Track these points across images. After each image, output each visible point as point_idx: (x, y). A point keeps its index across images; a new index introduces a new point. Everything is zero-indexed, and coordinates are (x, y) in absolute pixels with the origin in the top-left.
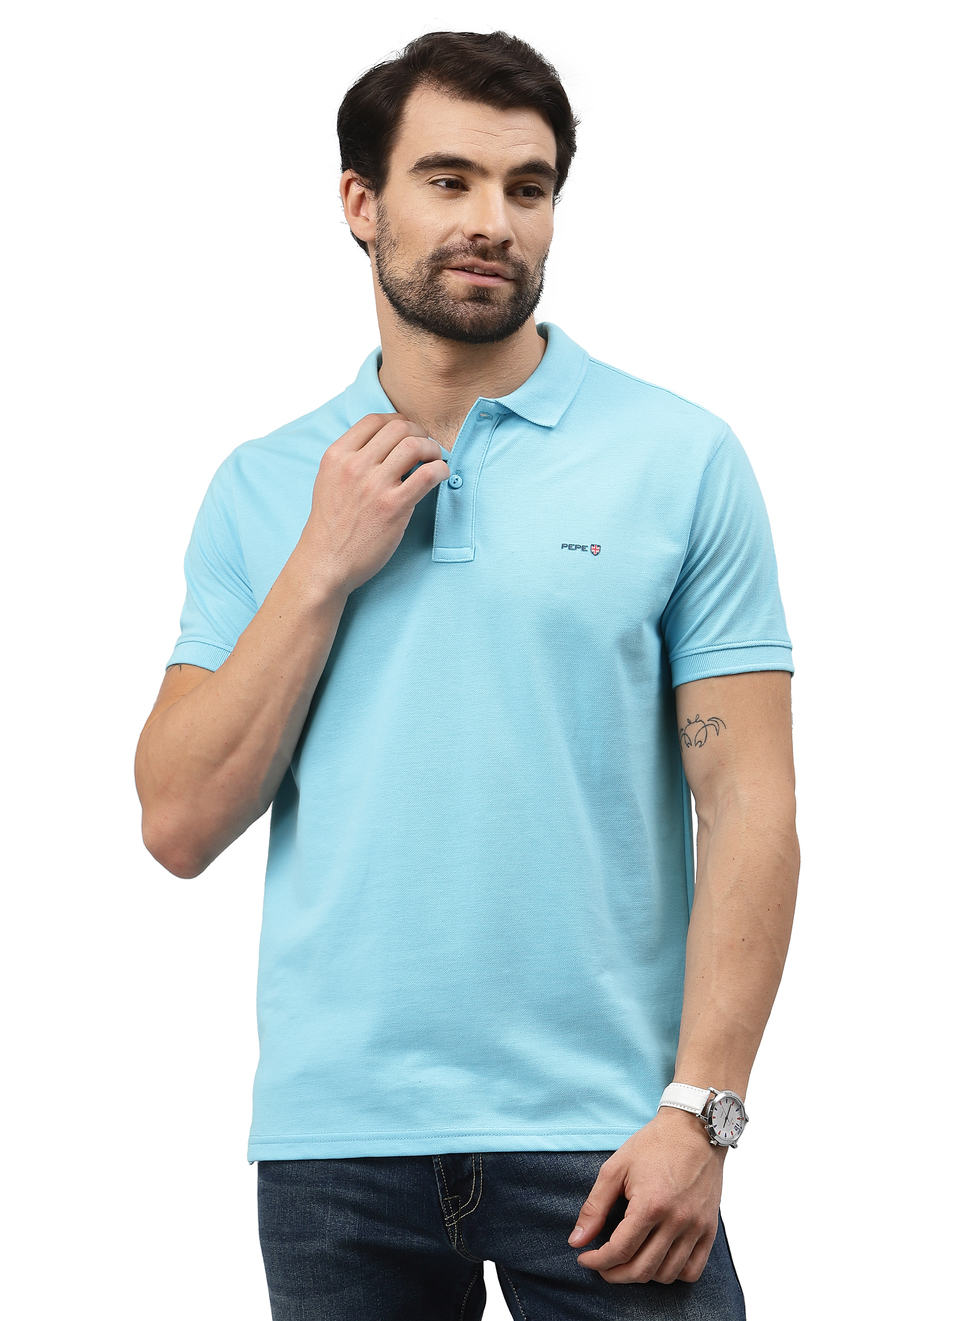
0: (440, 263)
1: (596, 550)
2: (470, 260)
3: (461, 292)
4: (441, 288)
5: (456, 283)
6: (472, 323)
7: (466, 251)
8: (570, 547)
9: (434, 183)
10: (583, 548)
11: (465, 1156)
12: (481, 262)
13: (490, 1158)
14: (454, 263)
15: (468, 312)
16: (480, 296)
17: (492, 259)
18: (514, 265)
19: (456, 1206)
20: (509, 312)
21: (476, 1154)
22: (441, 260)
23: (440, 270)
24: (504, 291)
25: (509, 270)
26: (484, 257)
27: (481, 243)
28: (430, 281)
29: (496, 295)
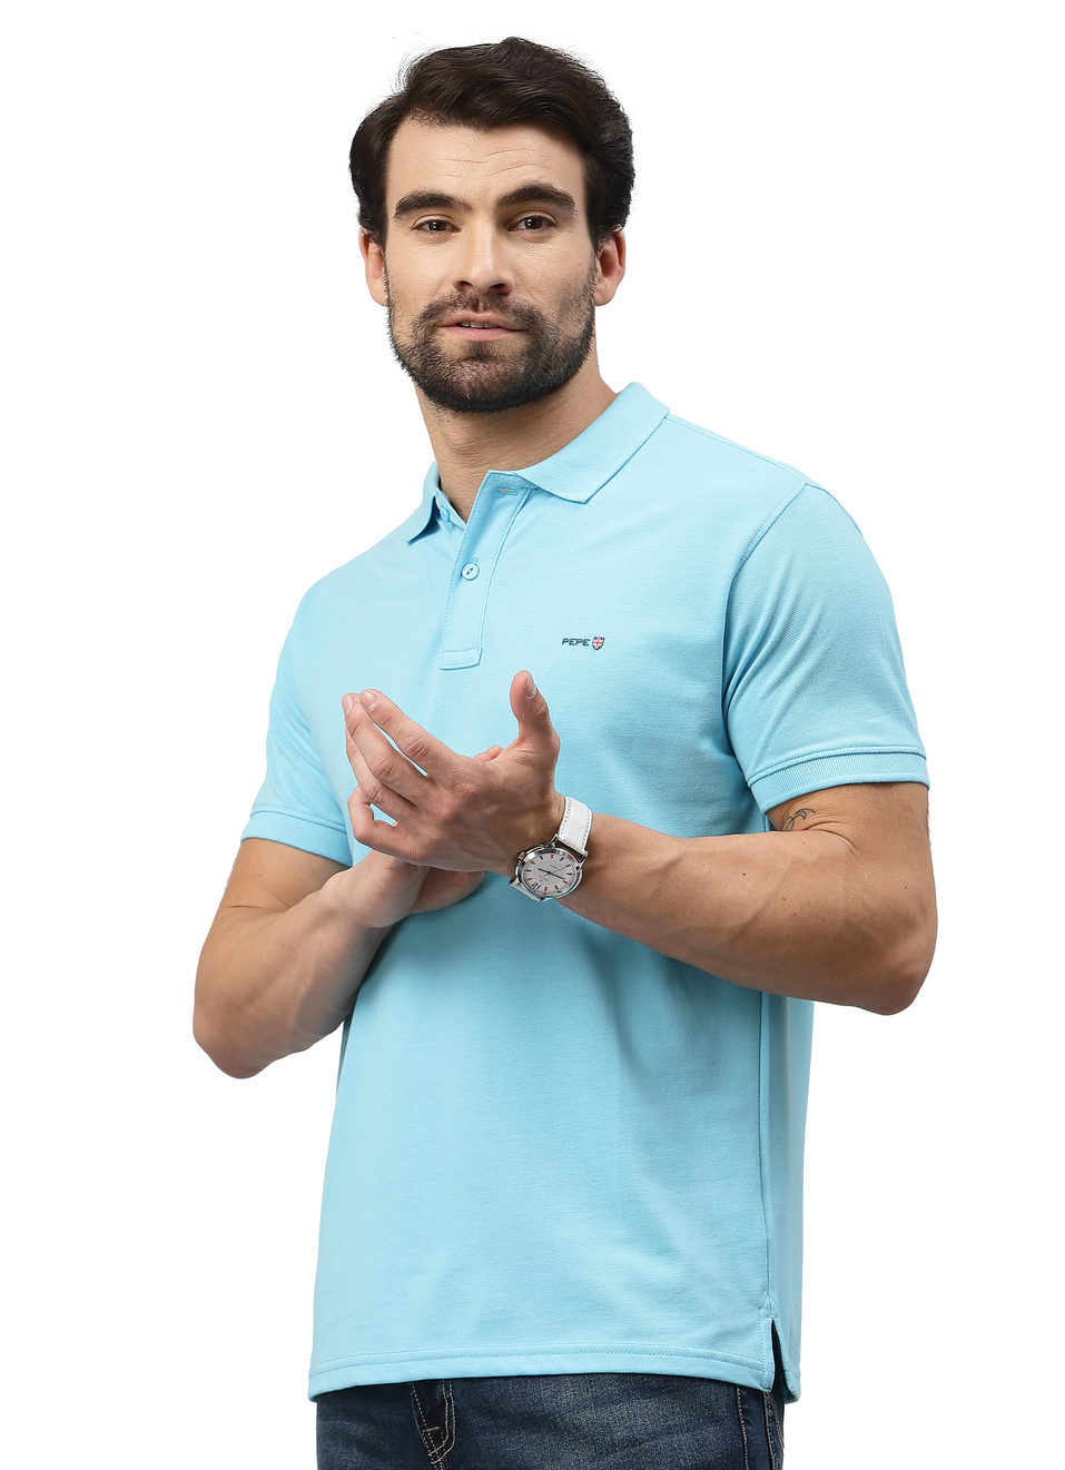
0: (432, 321)
1: (599, 643)
2: (460, 313)
3: (459, 352)
4: (437, 351)
5: (451, 342)
6: (473, 391)
7: (456, 304)
8: (571, 642)
9: (419, 227)
10: (585, 643)
11: (437, 1383)
12: (470, 313)
14: (446, 320)
15: (468, 374)
16: (479, 354)
17: (485, 307)
18: (515, 312)
19: (437, 1440)
20: (522, 369)
22: (433, 317)
23: (433, 329)
24: (510, 344)
25: (510, 319)
26: (475, 308)
27: (470, 291)
28: (426, 342)
29: (499, 350)
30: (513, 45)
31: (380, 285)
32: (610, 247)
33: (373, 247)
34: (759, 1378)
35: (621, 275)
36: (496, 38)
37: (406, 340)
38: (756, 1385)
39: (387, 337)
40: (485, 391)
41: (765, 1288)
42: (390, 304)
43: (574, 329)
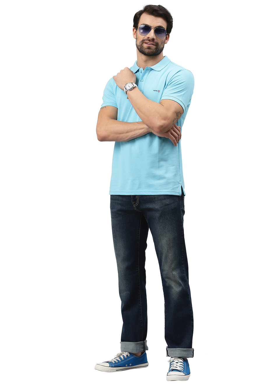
1: (159, 91)
2: (147, 41)
3: (146, 47)
4: (143, 46)
5: (145, 46)
6: (148, 53)
7: (147, 40)
8: (155, 91)
10: (157, 91)
11: (136, 196)
12: (149, 42)
13: (140, 196)
14: (145, 42)
15: (147, 51)
16: (149, 48)
17: (151, 41)
18: (155, 43)
19: (135, 204)
20: (155, 51)
21: (138, 195)
22: (143, 41)
23: (143, 43)
24: (154, 47)
25: (154, 44)
26: (150, 41)
27: (149, 39)
28: (142, 45)
29: (152, 48)
30: (159, 6)
31: (135, 36)
32: (168, 36)
33: (135, 30)
34: (179, 194)
35: (168, 40)
36: (157, 5)
37: (138, 44)
38: (179, 195)
39: (135, 43)
40: (149, 53)
41: (180, 181)
42: (136, 39)
43: (162, 47)
